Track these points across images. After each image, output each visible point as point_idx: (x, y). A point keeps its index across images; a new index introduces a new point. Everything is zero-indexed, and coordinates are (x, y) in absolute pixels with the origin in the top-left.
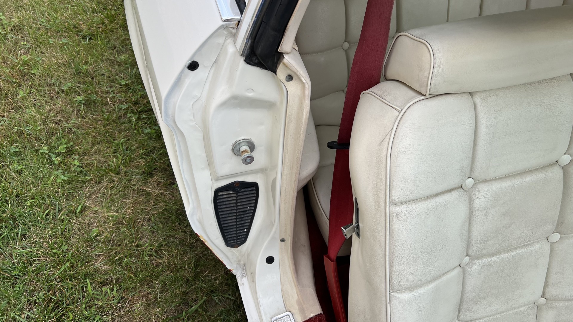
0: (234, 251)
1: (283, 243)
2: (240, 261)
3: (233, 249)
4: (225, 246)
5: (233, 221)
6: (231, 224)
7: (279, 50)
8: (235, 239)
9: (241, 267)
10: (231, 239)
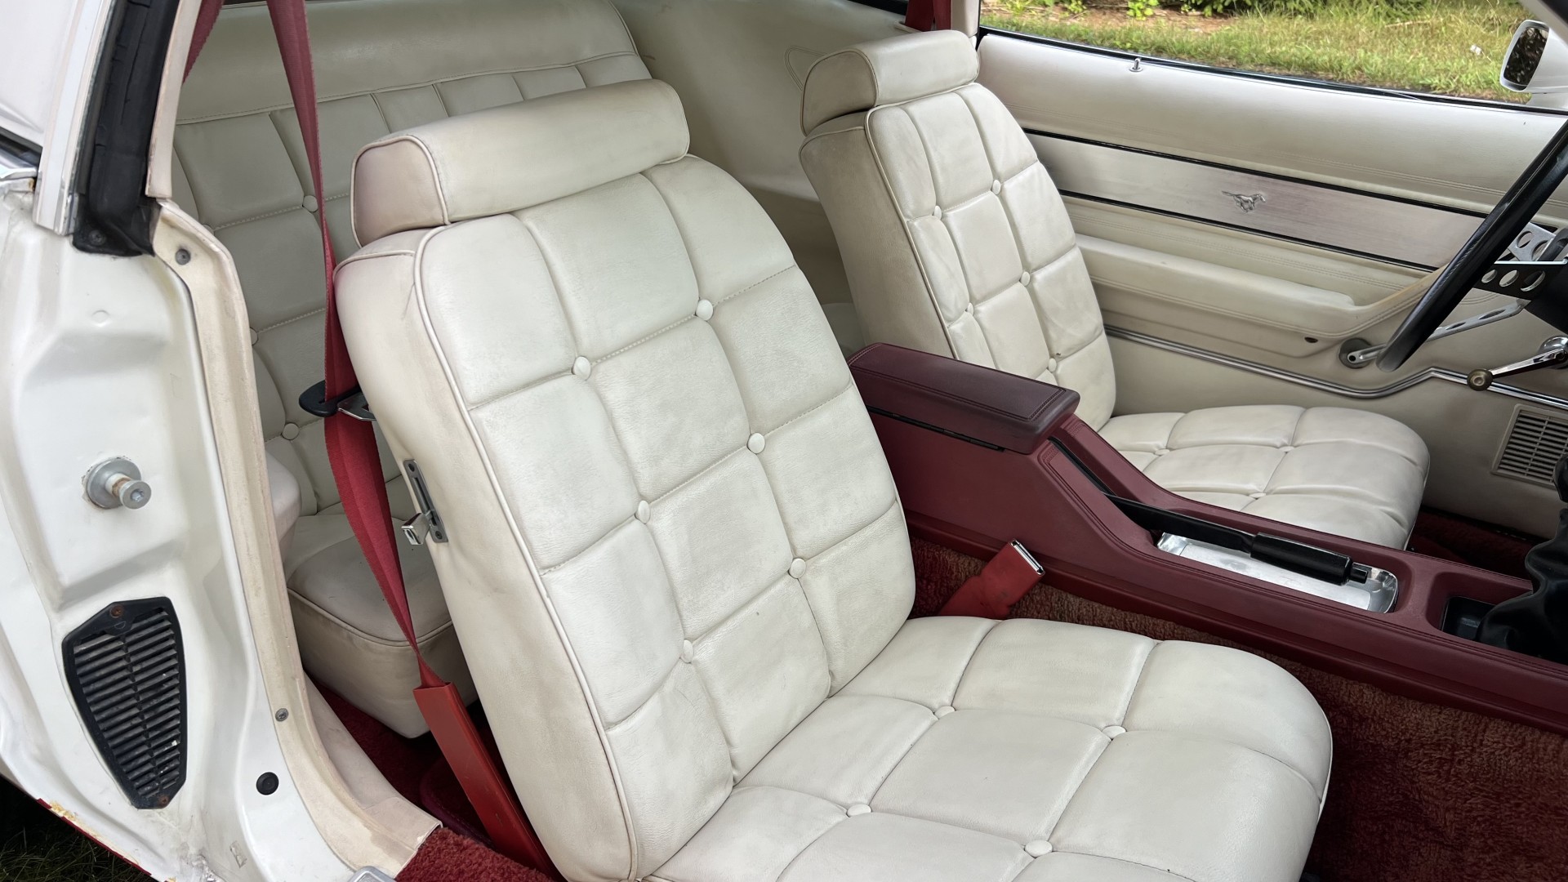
0: (162, 819)
1: (284, 722)
2: (184, 847)
3: (155, 812)
4: (133, 809)
5: (135, 722)
6: (130, 734)
7: (147, 193)
8: (153, 779)
9: (195, 864)
10: (142, 781)
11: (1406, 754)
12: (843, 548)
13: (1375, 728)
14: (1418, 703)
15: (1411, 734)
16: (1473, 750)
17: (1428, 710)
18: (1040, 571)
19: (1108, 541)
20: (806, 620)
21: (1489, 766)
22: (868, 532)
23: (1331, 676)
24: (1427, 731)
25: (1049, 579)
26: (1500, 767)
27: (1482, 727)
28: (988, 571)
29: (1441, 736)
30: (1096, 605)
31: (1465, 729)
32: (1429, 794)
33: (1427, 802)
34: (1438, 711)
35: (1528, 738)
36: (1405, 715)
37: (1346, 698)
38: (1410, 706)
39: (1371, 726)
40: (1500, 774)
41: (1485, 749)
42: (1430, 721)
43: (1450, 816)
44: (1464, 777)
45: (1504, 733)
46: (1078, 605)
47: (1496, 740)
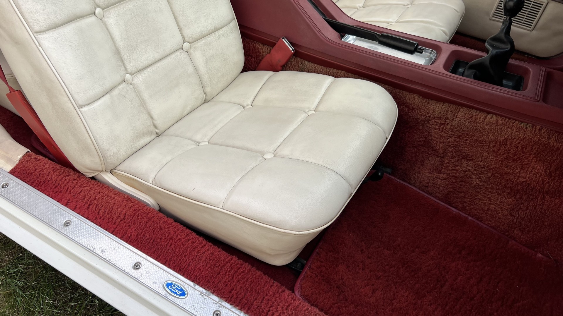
11: (428, 122)
12: (208, 39)
13: (417, 112)
14: (435, 102)
15: (431, 114)
16: (453, 120)
17: (438, 104)
18: (293, 50)
19: (320, 36)
20: (191, 69)
21: (458, 125)
22: (220, 32)
23: (403, 92)
24: (437, 112)
25: (297, 54)
26: (462, 126)
27: (458, 110)
28: (274, 51)
29: (442, 114)
30: (316, 65)
31: (451, 111)
32: (435, 137)
33: (434, 140)
34: (442, 104)
35: (474, 114)
36: (429, 107)
37: (408, 100)
38: (432, 103)
39: (416, 111)
40: (462, 128)
41: (457, 119)
42: (439, 108)
43: (441, 145)
44: (448, 130)
45: (465, 112)
46: (309, 65)
47: (462, 115)
